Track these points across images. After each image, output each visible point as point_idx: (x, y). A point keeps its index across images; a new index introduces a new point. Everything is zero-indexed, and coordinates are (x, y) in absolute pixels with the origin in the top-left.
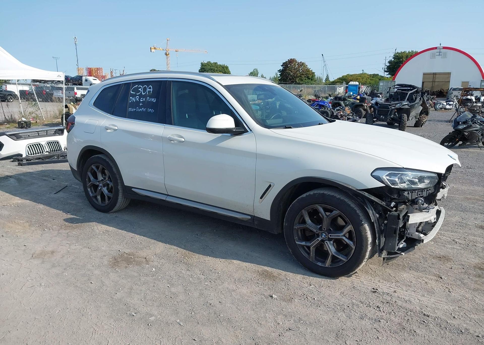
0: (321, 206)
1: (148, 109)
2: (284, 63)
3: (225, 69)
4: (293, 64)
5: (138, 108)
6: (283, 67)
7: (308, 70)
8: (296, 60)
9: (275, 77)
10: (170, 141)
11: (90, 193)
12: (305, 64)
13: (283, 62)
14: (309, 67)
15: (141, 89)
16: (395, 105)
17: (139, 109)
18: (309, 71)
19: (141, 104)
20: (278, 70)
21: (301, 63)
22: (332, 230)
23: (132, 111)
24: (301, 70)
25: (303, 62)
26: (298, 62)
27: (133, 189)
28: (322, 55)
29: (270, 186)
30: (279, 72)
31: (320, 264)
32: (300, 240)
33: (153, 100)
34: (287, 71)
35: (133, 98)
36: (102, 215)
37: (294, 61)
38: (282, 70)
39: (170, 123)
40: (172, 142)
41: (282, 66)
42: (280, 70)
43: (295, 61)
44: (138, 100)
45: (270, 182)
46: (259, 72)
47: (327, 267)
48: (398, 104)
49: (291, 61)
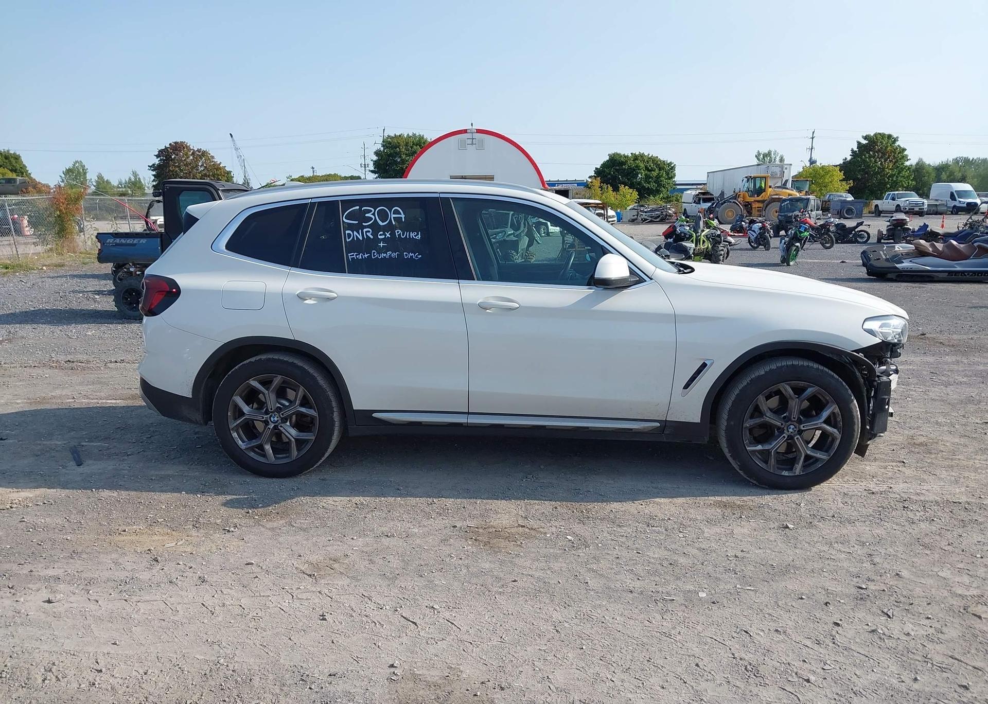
0: (788, 384)
1: (405, 253)
2: (161, 152)
3: (12, 160)
4: (182, 154)
5: (374, 253)
6: (159, 159)
7: (217, 167)
8: (188, 145)
9: (133, 180)
10: (483, 310)
11: (240, 442)
12: (209, 154)
13: (160, 149)
14: (217, 160)
15: (374, 214)
17: (379, 254)
18: (220, 168)
19: (381, 244)
20: (149, 166)
21: (199, 151)
23: (360, 258)
24: (202, 166)
25: (203, 149)
26: (194, 150)
27: (375, 415)
28: (231, 134)
29: (704, 365)
30: (153, 170)
31: (785, 473)
32: (751, 444)
33: (412, 235)
34: (171, 168)
35: (355, 233)
37: (184, 148)
38: (159, 165)
40: (488, 311)
41: (158, 156)
42: (154, 165)
43: (186, 145)
44: (372, 237)
45: (703, 359)
46: (87, 169)
47: (798, 475)
48: (500, 234)
49: (177, 147)
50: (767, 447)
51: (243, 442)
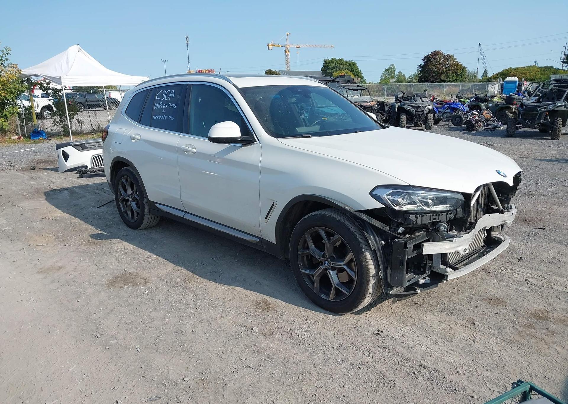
0: (323, 229)
1: (169, 116)
2: (425, 57)
3: (352, 65)
4: (437, 58)
6: (424, 61)
7: (457, 65)
8: (442, 52)
9: (417, 74)
11: (122, 208)
12: (454, 57)
13: (425, 56)
14: (458, 60)
15: (165, 95)
16: (546, 106)
17: (161, 116)
18: (459, 65)
19: (163, 111)
20: (418, 66)
21: (447, 55)
22: (335, 257)
23: (156, 118)
24: (448, 64)
25: (451, 54)
26: (445, 55)
27: (156, 205)
28: (479, 44)
29: (273, 204)
30: (420, 68)
31: (323, 296)
32: (305, 268)
33: (174, 106)
34: (429, 66)
35: (157, 105)
36: (130, 231)
37: (439, 54)
38: (424, 65)
39: (187, 132)
40: (186, 153)
41: (423, 60)
42: (421, 65)
43: (440, 53)
44: (161, 107)
45: (273, 200)
46: (396, 69)
47: (330, 301)
48: (551, 106)
49: (435, 54)
50: (312, 273)
51: (124, 207)
